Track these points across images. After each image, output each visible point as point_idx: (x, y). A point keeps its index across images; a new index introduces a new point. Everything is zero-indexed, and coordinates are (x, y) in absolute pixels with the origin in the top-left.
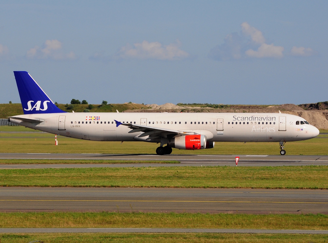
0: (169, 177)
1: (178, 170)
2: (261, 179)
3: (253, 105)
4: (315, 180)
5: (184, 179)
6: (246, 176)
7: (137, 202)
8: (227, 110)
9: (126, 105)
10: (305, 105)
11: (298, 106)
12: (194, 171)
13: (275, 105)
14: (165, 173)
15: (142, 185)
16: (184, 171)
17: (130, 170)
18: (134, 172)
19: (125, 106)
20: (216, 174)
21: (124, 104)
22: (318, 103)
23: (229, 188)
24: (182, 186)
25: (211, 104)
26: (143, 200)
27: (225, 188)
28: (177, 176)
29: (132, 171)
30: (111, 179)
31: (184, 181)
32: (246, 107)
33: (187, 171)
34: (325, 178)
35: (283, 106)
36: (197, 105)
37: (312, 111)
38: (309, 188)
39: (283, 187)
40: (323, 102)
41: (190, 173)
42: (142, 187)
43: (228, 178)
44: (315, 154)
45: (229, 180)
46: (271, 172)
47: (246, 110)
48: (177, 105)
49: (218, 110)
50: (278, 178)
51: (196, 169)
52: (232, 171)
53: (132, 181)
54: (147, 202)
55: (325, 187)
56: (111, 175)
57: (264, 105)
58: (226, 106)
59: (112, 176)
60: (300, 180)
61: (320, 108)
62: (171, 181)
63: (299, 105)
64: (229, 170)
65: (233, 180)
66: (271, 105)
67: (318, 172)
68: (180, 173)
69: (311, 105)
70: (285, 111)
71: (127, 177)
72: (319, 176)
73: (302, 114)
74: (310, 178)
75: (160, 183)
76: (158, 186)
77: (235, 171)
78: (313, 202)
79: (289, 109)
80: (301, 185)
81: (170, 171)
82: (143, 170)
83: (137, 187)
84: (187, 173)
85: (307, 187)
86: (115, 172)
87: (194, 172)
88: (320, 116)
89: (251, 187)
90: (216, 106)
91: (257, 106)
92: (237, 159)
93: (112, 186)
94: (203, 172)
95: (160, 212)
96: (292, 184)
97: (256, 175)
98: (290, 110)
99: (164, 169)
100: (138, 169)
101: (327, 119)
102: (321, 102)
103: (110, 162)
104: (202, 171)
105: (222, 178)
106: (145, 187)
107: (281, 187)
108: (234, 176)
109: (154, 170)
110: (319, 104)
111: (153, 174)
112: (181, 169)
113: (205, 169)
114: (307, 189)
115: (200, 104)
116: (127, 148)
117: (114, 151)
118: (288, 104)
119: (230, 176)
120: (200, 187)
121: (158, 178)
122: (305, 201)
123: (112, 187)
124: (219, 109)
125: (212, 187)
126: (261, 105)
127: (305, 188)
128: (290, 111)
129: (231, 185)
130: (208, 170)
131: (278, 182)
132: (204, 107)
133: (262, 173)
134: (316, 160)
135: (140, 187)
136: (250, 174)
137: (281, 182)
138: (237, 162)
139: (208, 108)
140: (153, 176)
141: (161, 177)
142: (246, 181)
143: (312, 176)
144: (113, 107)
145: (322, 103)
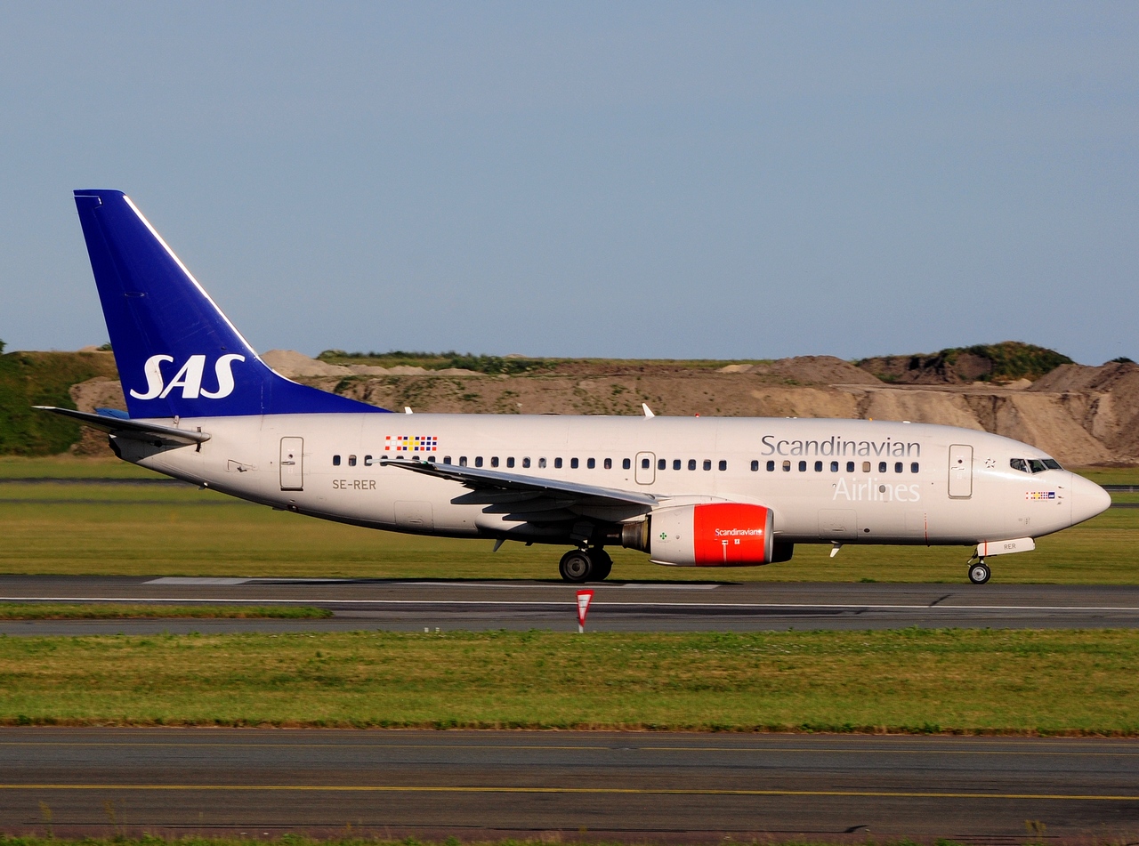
0: (280, 681)
1: (318, 646)
2: (689, 688)
3: (655, 361)
4: (924, 693)
5: (347, 687)
6: (620, 677)
7: (131, 790)
8: (545, 384)
9: (90, 355)
10: (888, 361)
11: (858, 364)
12: (391, 653)
13: (752, 362)
14: (261, 661)
15: (159, 715)
16: (349, 653)
17: (106, 648)
18: (124, 658)
19: (84, 360)
20: (491, 666)
21: (82, 354)
22: (944, 354)
23: (547, 728)
24: (337, 718)
25: (469, 355)
26: (159, 783)
27: (528, 727)
28: (317, 674)
29: (115, 655)
30: (15, 688)
31: (349, 695)
32: (626, 369)
33: (362, 652)
34: (971, 685)
35: (788, 364)
36: (410, 360)
37: (919, 389)
38: (902, 729)
39: (783, 723)
40: (964, 347)
41: (372, 663)
42: (158, 722)
43: (544, 686)
44: (930, 579)
45: (549, 691)
46: (732, 659)
47: (625, 384)
48: (318, 358)
49: (502, 380)
50: (767, 686)
51: (399, 642)
52: (562, 653)
53: (115, 698)
54: (179, 790)
55: (973, 727)
56: (16, 671)
57: (703, 361)
58: (537, 363)
59: (21, 676)
60: (860, 692)
61: (949, 374)
62: (288, 695)
63: (860, 359)
64: (545, 647)
65: (565, 695)
66: (736, 359)
67: (939, 658)
68: (329, 664)
69: (914, 362)
70: (799, 390)
71: (93, 681)
72: (945, 678)
73: (870, 402)
74: (904, 683)
75: (239, 707)
76: (228, 718)
77: (574, 654)
78: (917, 790)
79: (817, 377)
80: (864, 717)
81: (284, 653)
82: (162, 647)
83: (137, 723)
84: (361, 660)
85: (891, 722)
86: (38, 658)
87: (394, 659)
88: (952, 409)
89: (644, 726)
90: (495, 362)
91: (675, 364)
92: (584, 600)
93: (23, 721)
94: (435, 658)
95: (240, 835)
96: (821, 710)
97: (664, 672)
98: (821, 383)
99: (261, 646)
100: (143, 644)
101: (980, 422)
102: (959, 349)
103: (17, 610)
104: (428, 655)
105: (515, 685)
106: (171, 723)
107: (775, 723)
108: (569, 675)
109: (216, 647)
110: (949, 357)
111: (210, 667)
112: (333, 646)
113: (440, 642)
114: (889, 732)
115: (424, 356)
116: (95, 552)
117: (35, 561)
118: (812, 359)
119: (553, 674)
120: (416, 725)
121: (232, 681)
122: (879, 789)
123: (22, 724)
124: (504, 376)
125: (472, 726)
126: (691, 361)
127: (884, 727)
128: (821, 385)
129: (557, 714)
130: (453, 647)
131: (766, 701)
132: (440, 367)
133: (693, 662)
134: (934, 603)
135: (148, 724)
136: (641, 665)
137: (777, 703)
138: (582, 611)
139: (455, 372)
140: (207, 674)
141: (242, 679)
142: (622, 697)
143: (912, 676)
144: (31, 365)
145: (960, 354)
